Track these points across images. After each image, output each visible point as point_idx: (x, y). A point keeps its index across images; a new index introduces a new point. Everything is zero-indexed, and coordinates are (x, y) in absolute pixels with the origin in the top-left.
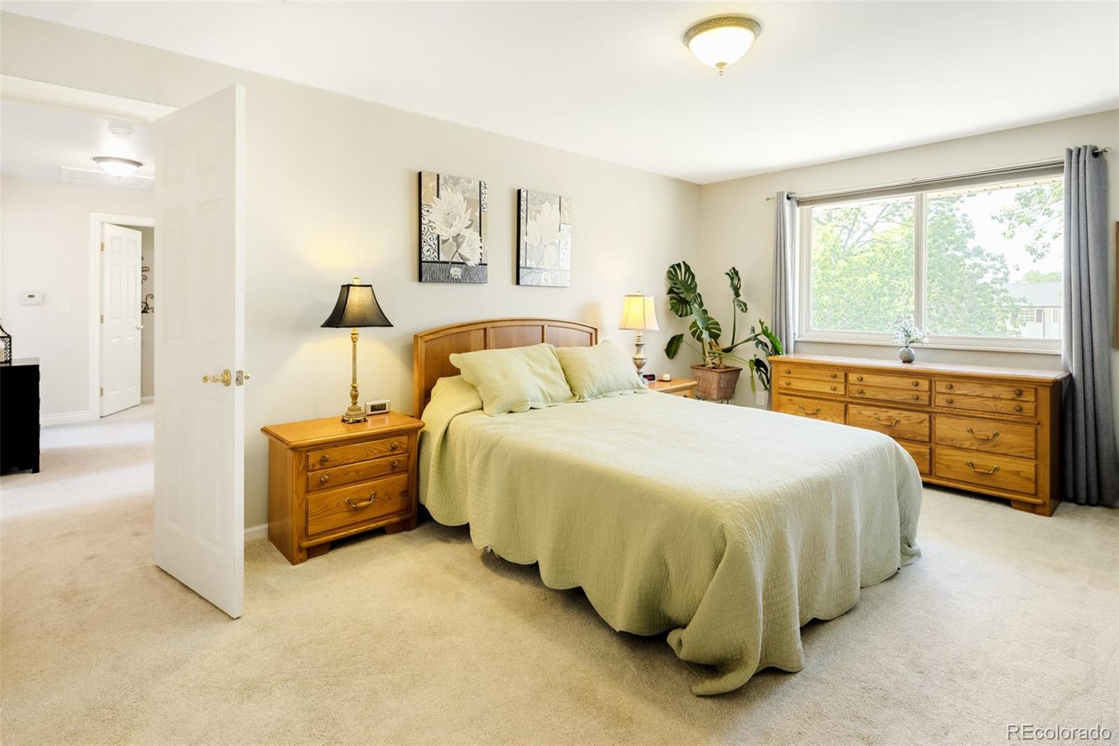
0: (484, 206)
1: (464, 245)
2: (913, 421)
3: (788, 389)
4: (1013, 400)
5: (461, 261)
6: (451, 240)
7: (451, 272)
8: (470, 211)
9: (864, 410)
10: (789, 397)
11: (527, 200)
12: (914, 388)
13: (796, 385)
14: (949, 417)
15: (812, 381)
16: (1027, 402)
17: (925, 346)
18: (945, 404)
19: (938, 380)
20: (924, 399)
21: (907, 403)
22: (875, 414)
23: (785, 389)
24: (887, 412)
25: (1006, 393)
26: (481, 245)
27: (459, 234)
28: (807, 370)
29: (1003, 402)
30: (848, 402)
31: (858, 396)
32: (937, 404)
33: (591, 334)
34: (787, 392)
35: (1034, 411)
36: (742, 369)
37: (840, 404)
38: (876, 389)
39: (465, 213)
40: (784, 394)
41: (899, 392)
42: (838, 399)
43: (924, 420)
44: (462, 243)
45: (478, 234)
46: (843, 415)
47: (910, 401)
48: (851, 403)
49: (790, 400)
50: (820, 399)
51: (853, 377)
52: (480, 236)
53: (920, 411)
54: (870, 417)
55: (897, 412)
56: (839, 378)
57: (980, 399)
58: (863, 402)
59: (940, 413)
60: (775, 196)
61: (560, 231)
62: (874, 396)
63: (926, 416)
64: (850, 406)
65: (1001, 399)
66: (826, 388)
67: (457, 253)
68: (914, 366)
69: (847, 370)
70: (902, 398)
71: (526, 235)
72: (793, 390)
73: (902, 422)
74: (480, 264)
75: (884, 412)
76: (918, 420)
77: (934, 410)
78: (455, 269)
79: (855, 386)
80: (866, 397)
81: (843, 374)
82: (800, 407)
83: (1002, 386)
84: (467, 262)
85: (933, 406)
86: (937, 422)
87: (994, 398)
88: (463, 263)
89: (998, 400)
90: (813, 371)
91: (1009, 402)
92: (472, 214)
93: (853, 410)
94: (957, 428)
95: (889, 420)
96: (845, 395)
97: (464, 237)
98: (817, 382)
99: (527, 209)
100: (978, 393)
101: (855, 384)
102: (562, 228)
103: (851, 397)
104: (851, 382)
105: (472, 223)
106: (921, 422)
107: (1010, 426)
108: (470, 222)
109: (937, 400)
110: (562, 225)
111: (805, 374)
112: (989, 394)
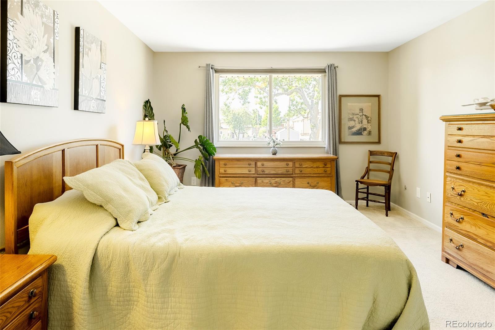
0: (57, 35)
1: (42, 68)
2: (286, 182)
3: (225, 174)
4: (323, 167)
5: (40, 84)
6: (32, 61)
7: (32, 93)
8: (46, 36)
9: (265, 180)
10: (226, 179)
11: (83, 37)
12: (286, 166)
13: (230, 171)
14: (300, 178)
15: (239, 168)
16: (328, 167)
17: (282, 146)
18: (299, 172)
19: (296, 162)
20: (291, 170)
21: (283, 174)
22: (270, 181)
23: (223, 174)
24: (275, 179)
25: (321, 165)
26: (54, 70)
27: (38, 57)
28: (236, 163)
29: (320, 169)
30: (256, 177)
31: (261, 173)
32: (296, 173)
33: (120, 149)
34: (224, 176)
35: (330, 171)
36: (187, 166)
37: (252, 179)
38: (270, 169)
39: (43, 37)
40: (223, 177)
41: (280, 169)
42: (252, 176)
43: (291, 181)
44: (40, 66)
45: (52, 59)
46: (254, 184)
47: (284, 173)
48: (258, 177)
49: (226, 180)
50: (243, 177)
51: (259, 164)
52: (54, 62)
53: (288, 177)
54: (267, 183)
55: (279, 179)
56: (252, 165)
57: (312, 168)
58: (264, 176)
59: (297, 177)
60: (205, 65)
61: (101, 69)
62: (269, 172)
63: (291, 179)
64: (258, 179)
65: (319, 167)
66: (245, 171)
67: (37, 75)
68: (278, 156)
69: (256, 160)
70: (281, 172)
71: (83, 67)
72: (227, 174)
73: (281, 183)
74: (53, 89)
75: (274, 179)
76: (288, 181)
77: (295, 176)
78: (35, 91)
79: (260, 168)
80: (265, 173)
81: (254, 163)
82: (232, 183)
83: (319, 162)
84: (45, 86)
85: (294, 174)
86: (296, 181)
87: (317, 167)
88: (42, 87)
89: (318, 168)
90: (239, 163)
91: (322, 168)
92: (48, 40)
93: (259, 180)
94: (304, 183)
95: (276, 183)
96: (255, 173)
97: (42, 61)
98: (241, 168)
99: (83, 45)
100: (311, 166)
101: (260, 167)
102: (102, 66)
103: (258, 174)
104: (258, 167)
105: (48, 49)
106: (290, 182)
107: (322, 179)
108: (46, 47)
109: (296, 171)
110: (102, 64)
111: (235, 165)
112: (315, 166)
